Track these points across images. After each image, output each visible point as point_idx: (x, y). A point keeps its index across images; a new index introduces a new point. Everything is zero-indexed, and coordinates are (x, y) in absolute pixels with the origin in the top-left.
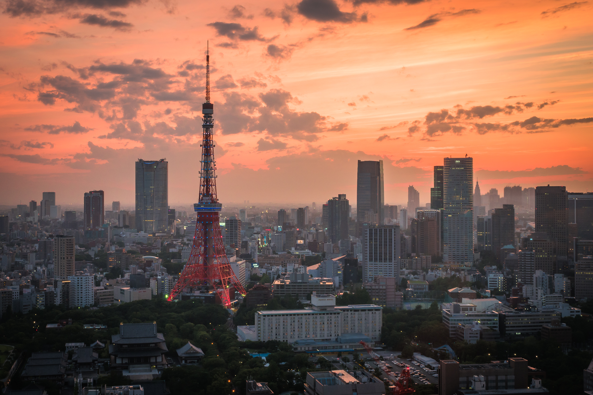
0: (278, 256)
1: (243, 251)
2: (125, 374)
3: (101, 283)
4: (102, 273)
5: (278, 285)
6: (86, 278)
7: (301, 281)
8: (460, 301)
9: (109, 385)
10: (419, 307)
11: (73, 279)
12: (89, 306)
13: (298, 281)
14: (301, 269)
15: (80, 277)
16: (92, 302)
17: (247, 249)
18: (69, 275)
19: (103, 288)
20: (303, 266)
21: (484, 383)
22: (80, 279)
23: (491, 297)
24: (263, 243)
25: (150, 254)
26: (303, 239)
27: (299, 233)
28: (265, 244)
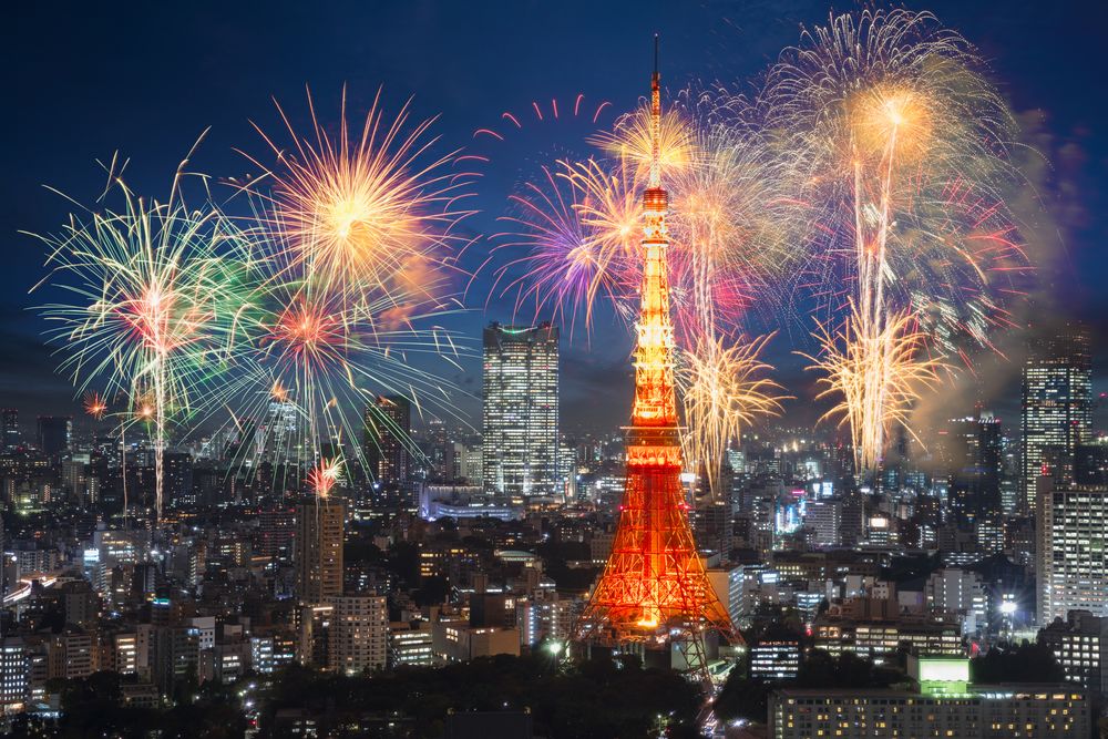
0: (824, 556)
1: (739, 542)
3: (404, 614)
4: (404, 589)
6: (369, 601)
7: (880, 619)
11: (338, 604)
12: (375, 668)
13: (874, 618)
14: (881, 589)
15: (354, 599)
16: (382, 658)
17: (746, 538)
18: (331, 594)
19: (408, 626)
20: (885, 583)
22: (354, 604)
24: (786, 523)
25: (517, 546)
26: (885, 515)
27: (876, 499)
28: (791, 528)
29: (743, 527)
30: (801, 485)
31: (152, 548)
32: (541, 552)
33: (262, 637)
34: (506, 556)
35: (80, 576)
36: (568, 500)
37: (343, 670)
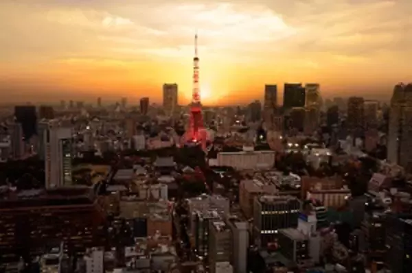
2: (159, 179)
4: (148, 134)
10: (292, 152)
12: (142, 149)
21: (321, 187)
27: (238, 117)
37: (137, 149)
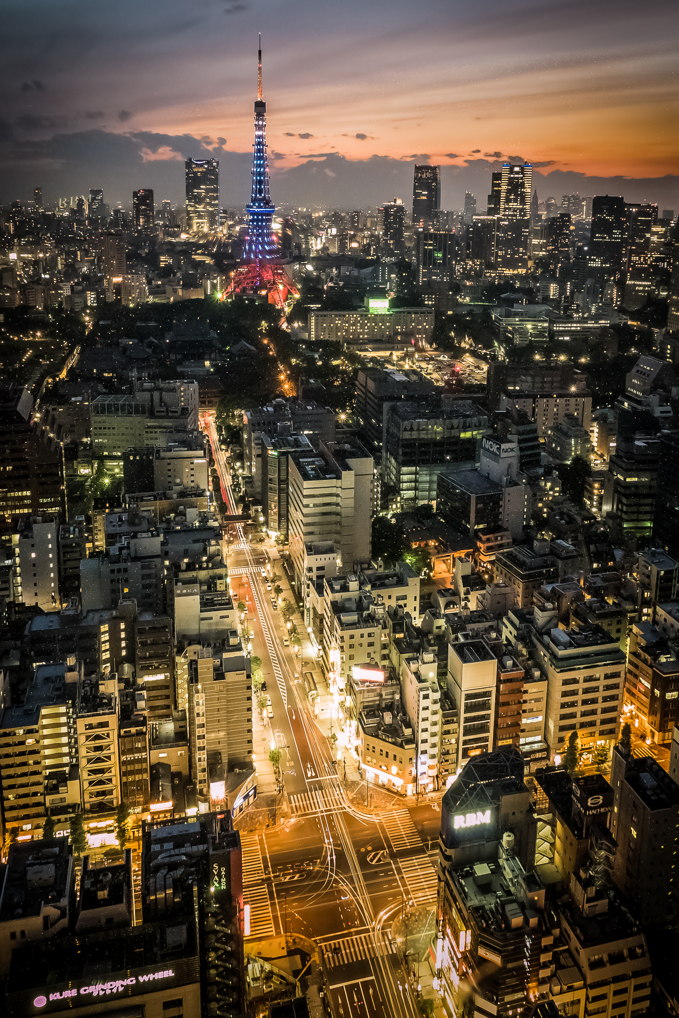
1: (296, 252)
2: (179, 369)
3: (154, 282)
4: (153, 272)
5: (331, 287)
8: (512, 307)
9: (164, 379)
12: (141, 304)
18: (121, 273)
20: (356, 269)
21: (531, 384)
23: (543, 303)
24: (316, 245)
25: (202, 254)
26: (358, 242)
27: (354, 236)
28: (319, 247)
29: (298, 246)
30: (322, 229)
31: (40, 252)
32: (212, 255)
33: (91, 291)
34: (198, 258)
35: (8, 265)
36: (224, 235)
37: (128, 305)
